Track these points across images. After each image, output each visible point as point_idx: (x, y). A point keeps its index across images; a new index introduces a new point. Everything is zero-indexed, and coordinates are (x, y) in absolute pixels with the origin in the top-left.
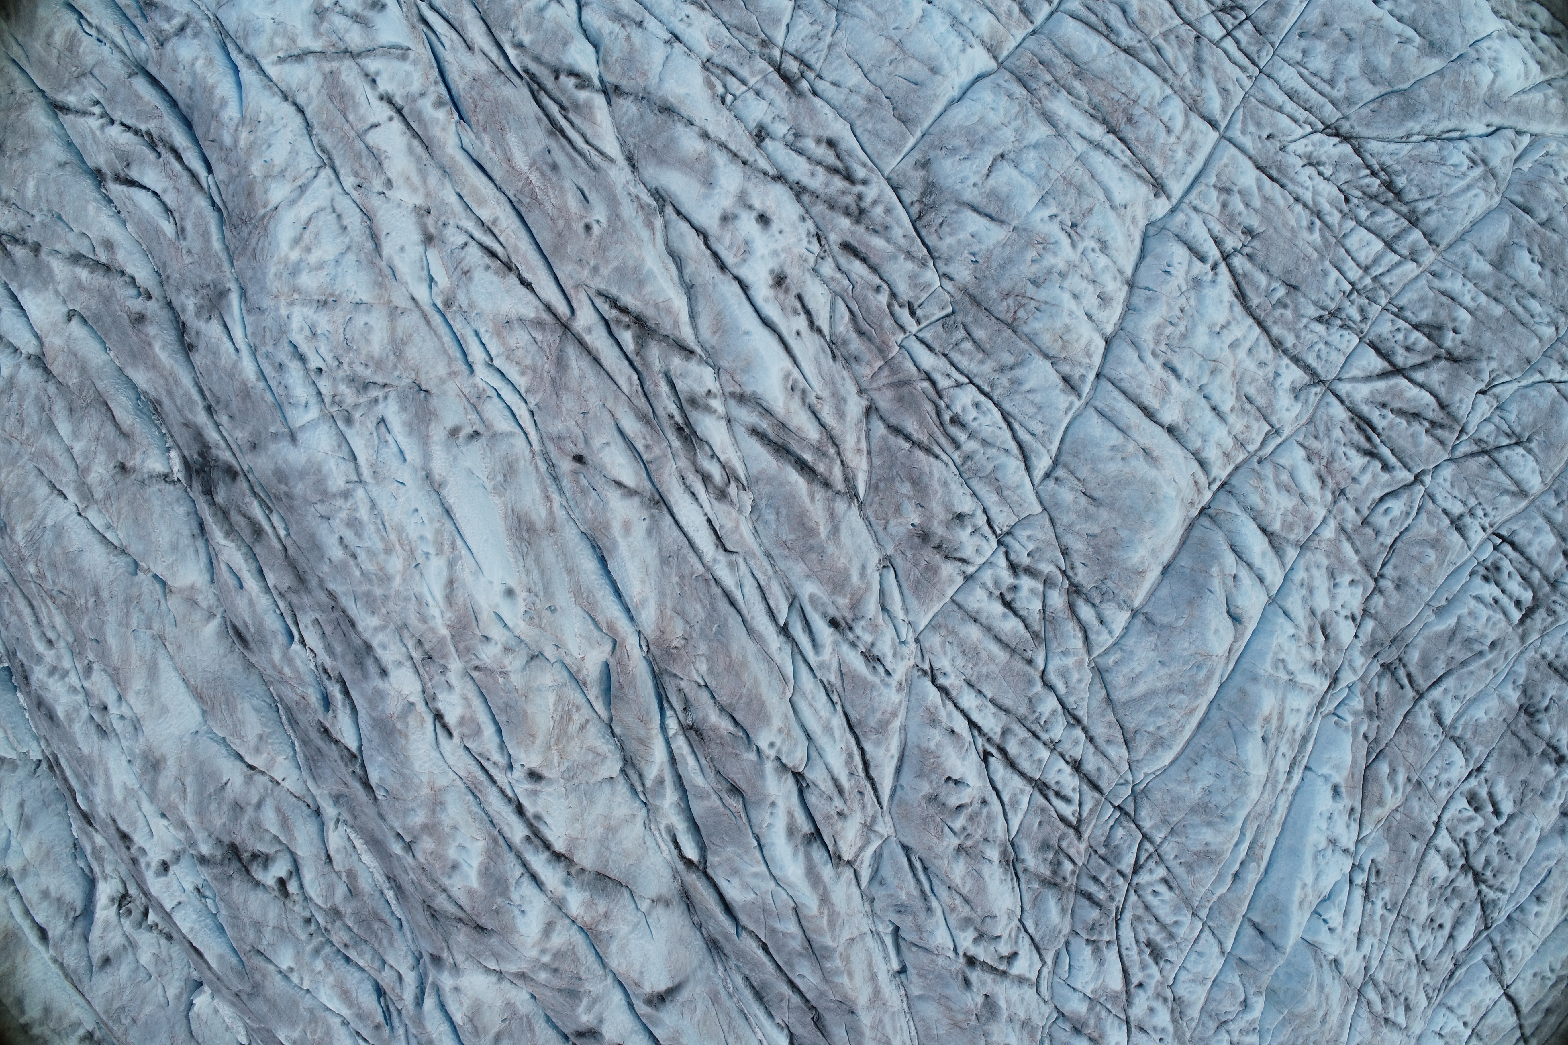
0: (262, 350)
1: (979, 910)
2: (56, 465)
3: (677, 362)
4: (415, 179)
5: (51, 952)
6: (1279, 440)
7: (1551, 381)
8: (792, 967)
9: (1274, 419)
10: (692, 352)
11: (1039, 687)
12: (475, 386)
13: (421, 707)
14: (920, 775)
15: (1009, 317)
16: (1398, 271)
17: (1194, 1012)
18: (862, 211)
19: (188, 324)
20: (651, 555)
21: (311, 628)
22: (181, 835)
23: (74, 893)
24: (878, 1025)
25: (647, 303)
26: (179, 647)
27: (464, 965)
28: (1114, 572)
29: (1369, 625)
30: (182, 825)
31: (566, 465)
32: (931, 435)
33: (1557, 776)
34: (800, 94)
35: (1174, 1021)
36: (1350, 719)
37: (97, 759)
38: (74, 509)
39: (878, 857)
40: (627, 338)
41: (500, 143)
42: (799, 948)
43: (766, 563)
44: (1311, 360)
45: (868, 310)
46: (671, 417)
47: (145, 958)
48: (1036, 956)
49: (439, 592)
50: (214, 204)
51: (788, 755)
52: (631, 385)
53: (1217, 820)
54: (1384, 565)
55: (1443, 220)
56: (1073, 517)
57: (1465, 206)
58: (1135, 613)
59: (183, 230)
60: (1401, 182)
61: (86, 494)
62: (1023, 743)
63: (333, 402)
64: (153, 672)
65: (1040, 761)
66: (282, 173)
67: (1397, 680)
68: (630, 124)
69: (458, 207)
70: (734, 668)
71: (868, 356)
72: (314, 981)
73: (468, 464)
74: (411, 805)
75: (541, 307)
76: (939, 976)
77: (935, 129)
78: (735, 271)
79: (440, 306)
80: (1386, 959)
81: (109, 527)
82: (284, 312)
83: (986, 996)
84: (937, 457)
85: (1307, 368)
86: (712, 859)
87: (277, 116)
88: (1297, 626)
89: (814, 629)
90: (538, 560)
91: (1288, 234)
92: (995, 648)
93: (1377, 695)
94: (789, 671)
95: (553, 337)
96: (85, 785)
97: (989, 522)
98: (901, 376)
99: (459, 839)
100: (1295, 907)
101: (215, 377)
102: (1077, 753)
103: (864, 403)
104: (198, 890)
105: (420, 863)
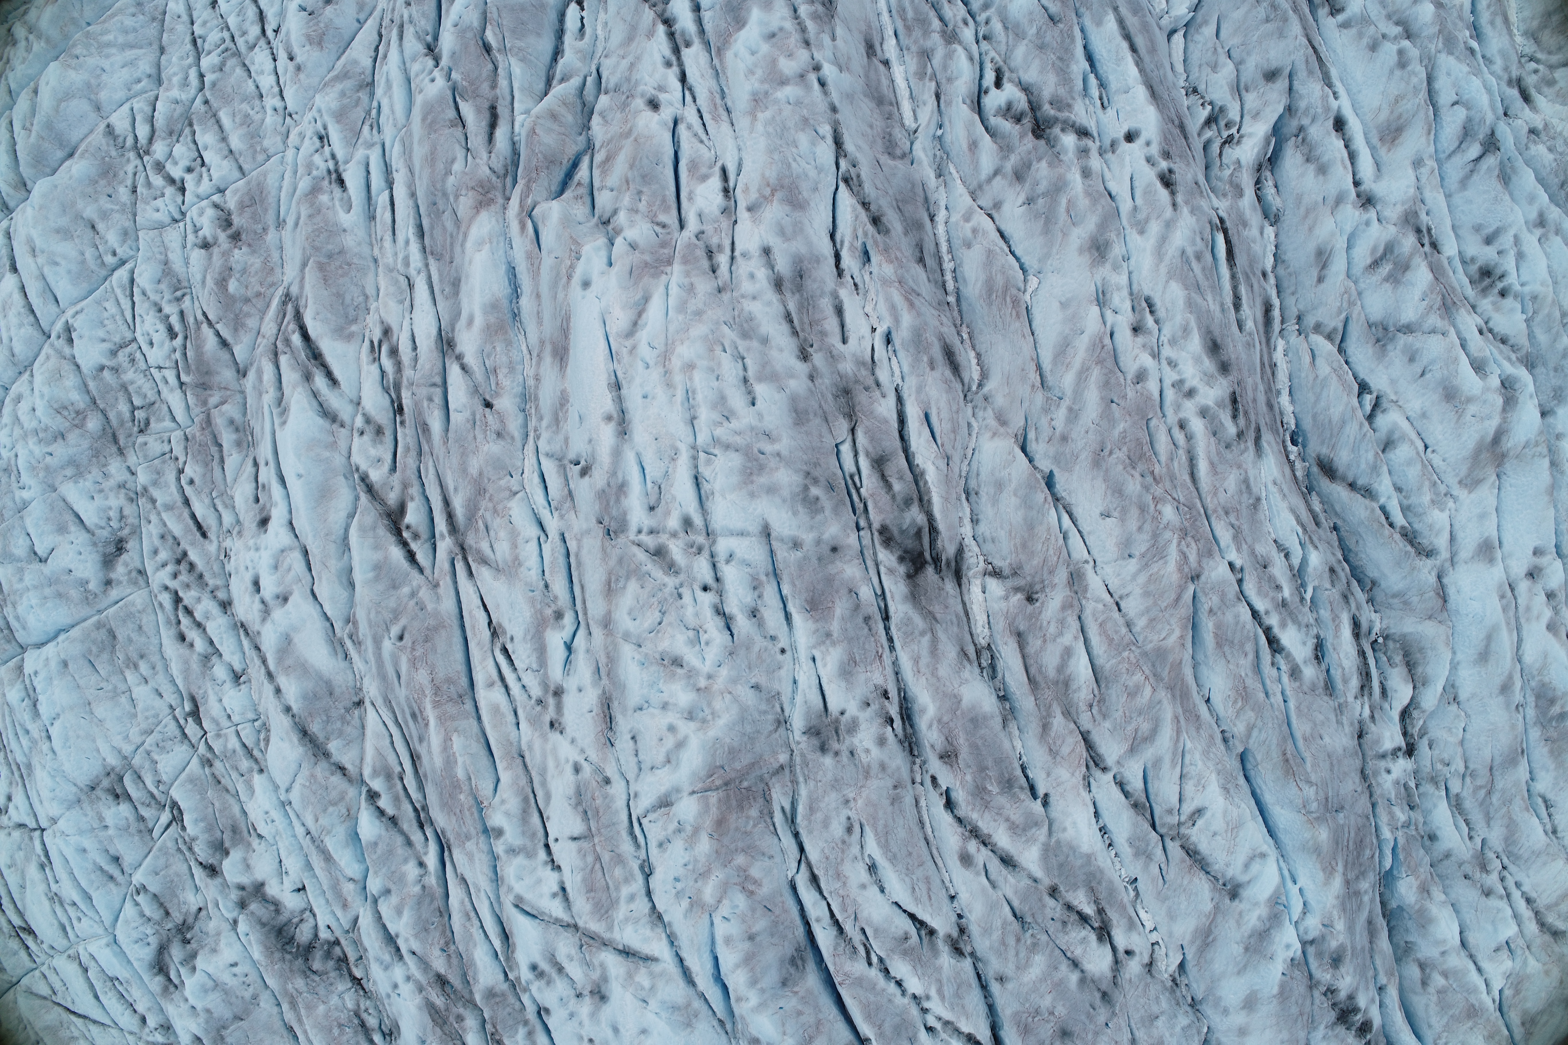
4: (551, 763)
10: (362, 480)
11: (209, 78)
13: (742, 205)
18: (178, 562)
23: (1288, 162)
25: (382, 543)
30: (1089, 176)
31: (505, 403)
32: (199, 329)
34: (193, 700)
37: (1164, 273)
38: (1100, 570)
40: (413, 516)
45: (206, 464)
47: (1227, 72)
49: (656, 305)
51: (427, 67)
56: (115, 217)
58: (107, 119)
61: (1077, 579)
62: (244, 34)
63: (700, 549)
64: (1063, 349)
66: (680, 829)
69: (523, 716)
71: (222, 423)
73: (582, 433)
74: (789, 108)
75: (476, 576)
77: (87, 611)
78: (294, 543)
81: (1064, 533)
82: (725, 673)
84: (202, 309)
87: (671, 897)
89: (362, 181)
92: (226, 121)
94: (397, 145)
95: (476, 541)
97: (185, 236)
98: (202, 393)
99: (751, 60)
102: (208, 14)
103: (244, 382)
104: (1102, 104)
105: (809, 50)
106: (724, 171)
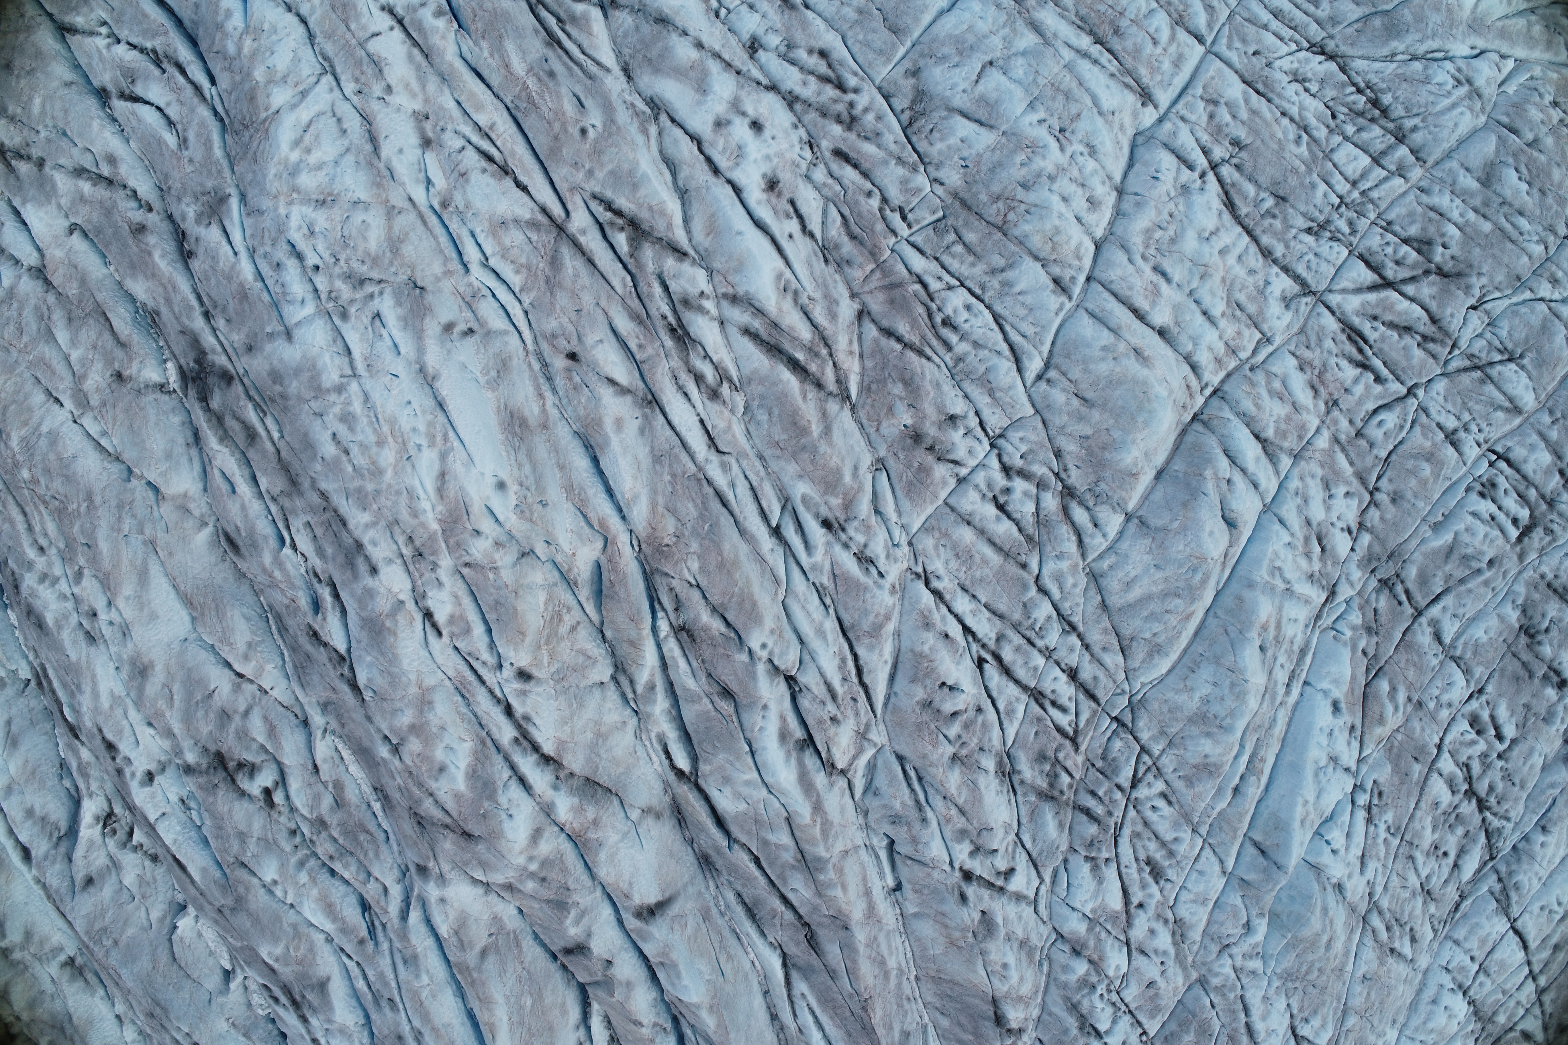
0: (261, 251)
1: (975, 821)
2: (53, 373)
3: (670, 263)
4: (415, 85)
5: (34, 871)
6: (1270, 349)
7: (1542, 299)
8: (785, 880)
9: (1265, 327)
10: (685, 254)
11: (1033, 592)
12: (470, 285)
13: (410, 605)
14: (914, 680)
15: (999, 220)
16: (1386, 186)
17: (1196, 935)
18: (853, 119)
19: (188, 232)
20: (643, 452)
21: (302, 531)
22: (166, 744)
23: (59, 813)
24: (873, 942)
25: (641, 206)
26: (170, 554)
27: (450, 875)
28: (1107, 474)
29: (1366, 539)
30: (169, 733)
31: (559, 363)
32: (923, 337)
33: (1559, 700)
34: (793, 7)
35: (1175, 944)
36: (1349, 633)
37: (84, 666)
38: (70, 416)
39: (872, 767)
40: (621, 240)
41: (498, 49)
42: (791, 861)
43: (758, 464)
44: (1301, 270)
45: (860, 215)
46: (664, 317)
47: (129, 879)
48: (1033, 873)
50: (216, 113)
51: (780, 657)
52: (625, 286)
53: (1215, 730)
54: (1379, 478)
55: (1429, 137)
56: (1065, 418)
57: (1451, 124)
58: (1129, 517)
59: (185, 140)
60: (1387, 99)
61: (82, 401)
62: (1018, 649)
63: (330, 298)
64: (143, 577)
65: (1035, 669)
66: (284, 79)
67: (1395, 597)
68: (625, 36)
69: (456, 113)
70: (727, 567)
71: (860, 259)
72: (299, 895)
73: (462, 358)
74: (398, 705)
75: (537, 209)
76: (935, 891)
77: (926, 39)
78: (729, 175)
79: (437, 207)
80: (1391, 885)
81: (104, 433)
82: (282, 211)
83: (983, 912)
84: (929, 359)
85: (1297, 278)
86: (704, 768)
87: (280, 26)
88: (1292, 535)
89: (807, 530)
90: (530, 455)
91: (1276, 147)
92: (988, 551)
93: (1375, 610)
94: (781, 573)
95: (548, 237)
96: (72, 695)
97: (981, 424)
98: (892, 279)
99: (447, 740)
100: (1296, 824)
101: (213, 282)
102: (1073, 660)
103: (857, 306)
104: (183, 801)
105: (407, 766)
106: (439, 633)
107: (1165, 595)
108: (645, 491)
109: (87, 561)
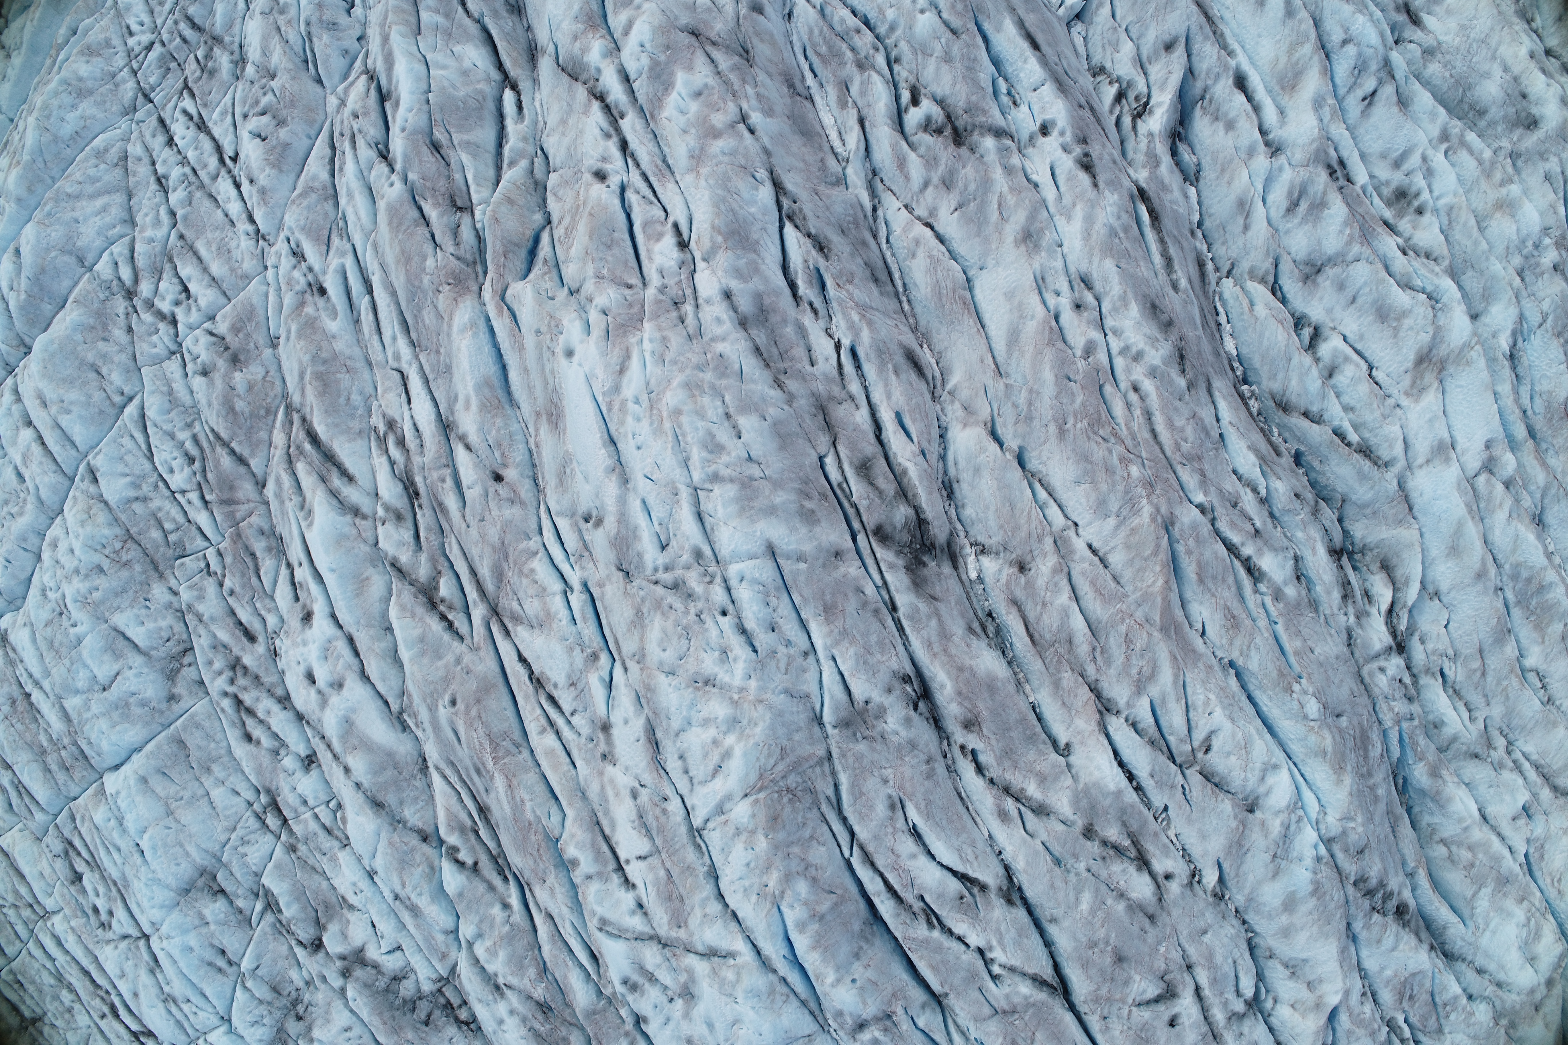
0: (798, 651)
2: (1093, 583)
3: (404, 558)
4: (610, 793)
5: (1234, 63)
10: (393, 566)
11: (180, 213)
12: (583, 568)
13: (698, 255)
14: (286, 146)
15: (130, 544)
18: (233, 668)
20: (456, 375)
21: (822, 359)
22: (1018, 161)
23: (1200, 123)
25: (421, 620)
26: (983, 361)
28: (96, 305)
30: (1011, 171)
31: (514, 474)
32: (213, 450)
34: (268, 792)
37: (1096, 252)
38: (1080, 531)
39: (346, 76)
40: (447, 590)
41: (517, 807)
43: (372, 356)
45: (243, 575)
46: (422, 508)
47: (1127, 49)
49: (635, 363)
53: (74, 83)
56: (116, 359)
58: (91, 269)
61: (1062, 545)
62: (205, 166)
63: (713, 577)
64: (1014, 338)
65: (196, 149)
66: (738, 832)
68: (416, 799)
69: (576, 754)
71: (251, 534)
73: (589, 488)
74: (726, 159)
75: (513, 636)
77: (156, 727)
78: (339, 633)
81: (1043, 505)
82: (754, 684)
84: (213, 430)
87: (742, 896)
89: (341, 289)
90: (546, 383)
92: (203, 252)
94: (369, 251)
95: (507, 603)
97: (185, 365)
98: (227, 509)
99: (682, 120)
101: (872, 638)
102: (167, 153)
103: (265, 492)
104: (1015, 103)
105: (735, 101)
106: (676, 226)
107: (78, 197)
108: (455, 335)
109: (1074, 363)
